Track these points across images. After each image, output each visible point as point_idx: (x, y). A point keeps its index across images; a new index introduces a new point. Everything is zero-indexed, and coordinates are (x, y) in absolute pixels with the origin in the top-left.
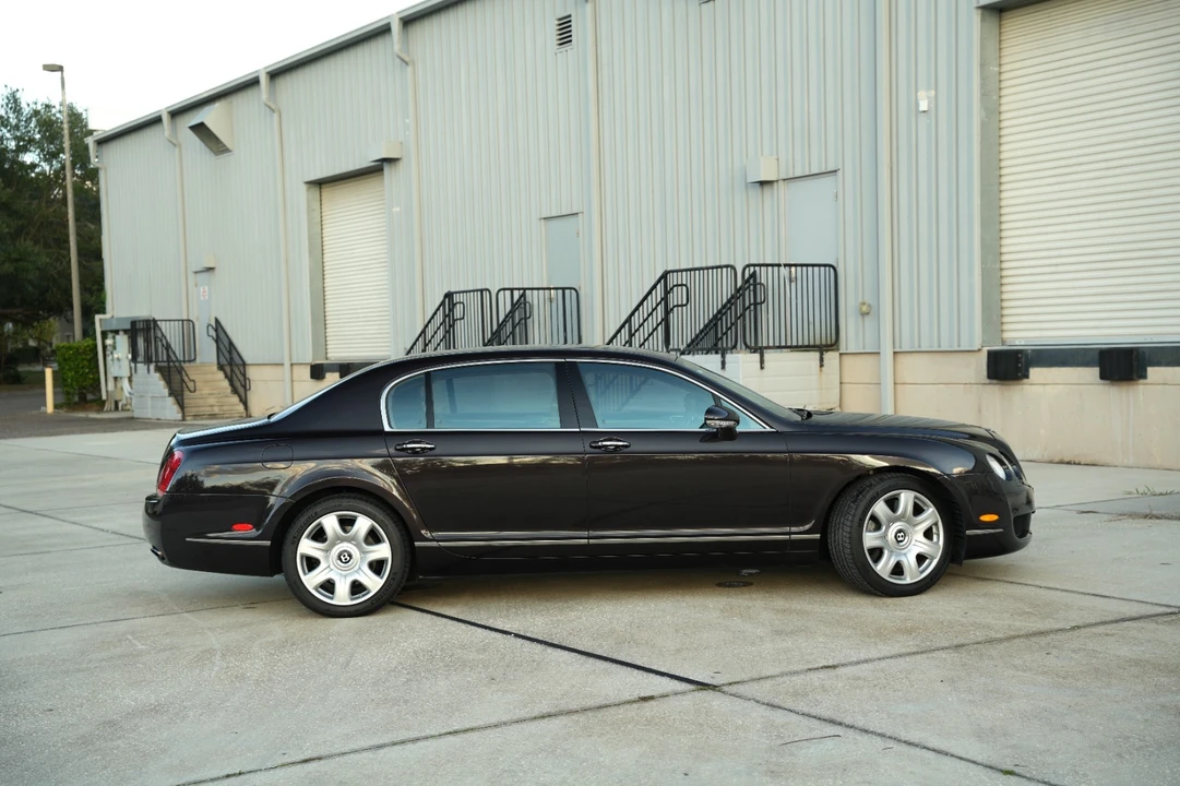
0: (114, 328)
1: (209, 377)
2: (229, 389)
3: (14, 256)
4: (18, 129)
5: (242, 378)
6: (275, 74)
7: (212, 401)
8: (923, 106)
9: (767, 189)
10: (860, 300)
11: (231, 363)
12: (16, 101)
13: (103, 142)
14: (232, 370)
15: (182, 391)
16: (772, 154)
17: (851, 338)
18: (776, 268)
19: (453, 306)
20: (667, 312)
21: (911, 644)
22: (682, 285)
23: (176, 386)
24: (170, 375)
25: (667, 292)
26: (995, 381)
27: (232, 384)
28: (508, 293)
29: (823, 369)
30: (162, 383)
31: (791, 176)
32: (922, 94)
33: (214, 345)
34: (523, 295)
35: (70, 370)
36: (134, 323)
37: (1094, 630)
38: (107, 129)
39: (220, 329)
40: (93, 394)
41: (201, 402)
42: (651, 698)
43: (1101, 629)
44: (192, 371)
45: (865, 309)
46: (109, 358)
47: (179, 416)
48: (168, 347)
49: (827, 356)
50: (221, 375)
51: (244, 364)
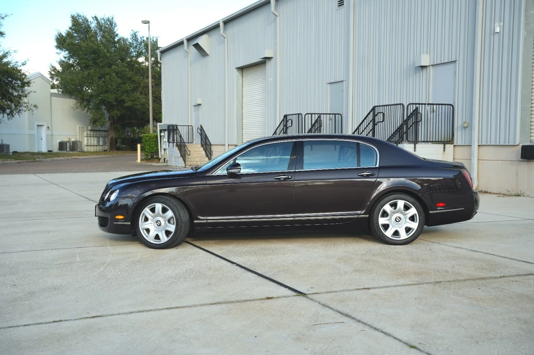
0: (164, 129)
1: (197, 149)
2: (205, 155)
3: (132, 99)
4: (136, 48)
5: (209, 150)
6: (227, 22)
7: (198, 159)
8: (497, 30)
9: (424, 70)
10: (464, 121)
11: (206, 144)
12: (136, 36)
13: (164, 52)
14: (206, 147)
15: (185, 155)
16: (427, 54)
17: (459, 138)
18: (423, 106)
19: (287, 121)
20: (374, 125)
21: (415, 279)
22: (381, 113)
23: (183, 153)
24: (181, 148)
25: (374, 116)
26: (525, 160)
27: (206, 153)
28: (310, 115)
29: (445, 152)
30: (178, 151)
31: (435, 63)
32: (497, 24)
33: (200, 136)
34: (319, 117)
35: (147, 145)
36: (169, 126)
37: (511, 278)
38: (164, 47)
39: (202, 131)
40: (156, 155)
41: (193, 160)
42: (271, 298)
43: (516, 278)
44: (190, 147)
45: (466, 125)
46: (162, 141)
47: (184, 165)
48: (181, 136)
49: (447, 146)
50: (202, 149)
51: (211, 145)
